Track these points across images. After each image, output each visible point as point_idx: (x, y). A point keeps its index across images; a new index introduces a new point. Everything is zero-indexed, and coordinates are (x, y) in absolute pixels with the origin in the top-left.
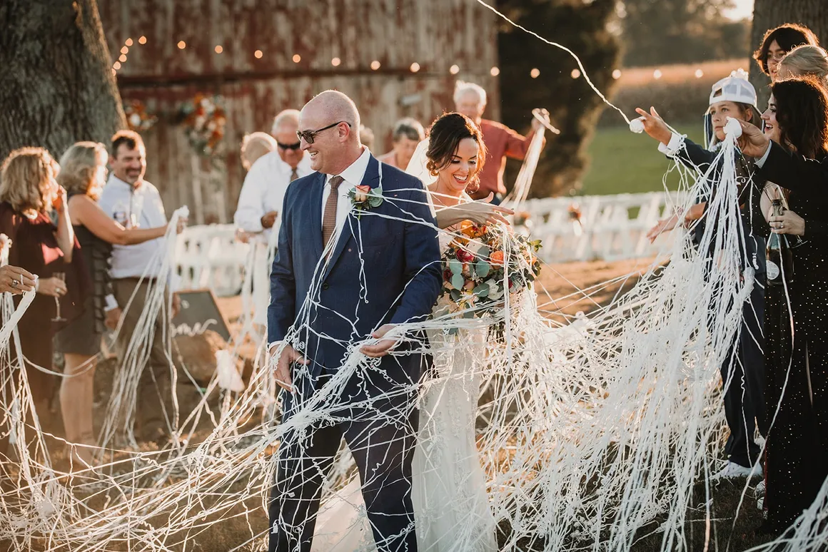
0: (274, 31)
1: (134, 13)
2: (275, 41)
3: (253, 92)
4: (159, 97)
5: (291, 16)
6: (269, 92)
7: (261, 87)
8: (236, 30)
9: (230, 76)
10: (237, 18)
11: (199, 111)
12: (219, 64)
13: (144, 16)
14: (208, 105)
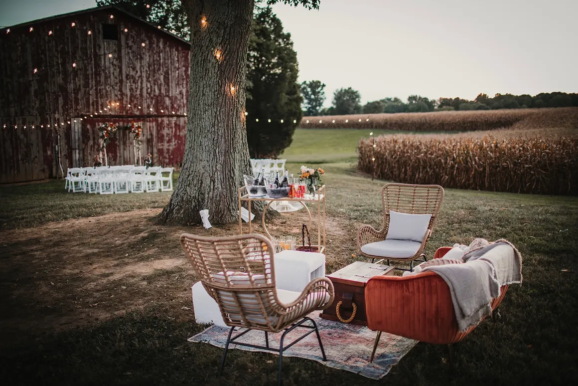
0: (164, 103)
1: (116, 96)
2: (165, 106)
3: (157, 121)
4: (124, 122)
5: (170, 98)
6: (163, 121)
7: (160, 119)
8: (152, 102)
9: (149, 116)
10: (152, 98)
11: (133, 126)
12: (145, 111)
13: (120, 97)
14: (136, 125)
